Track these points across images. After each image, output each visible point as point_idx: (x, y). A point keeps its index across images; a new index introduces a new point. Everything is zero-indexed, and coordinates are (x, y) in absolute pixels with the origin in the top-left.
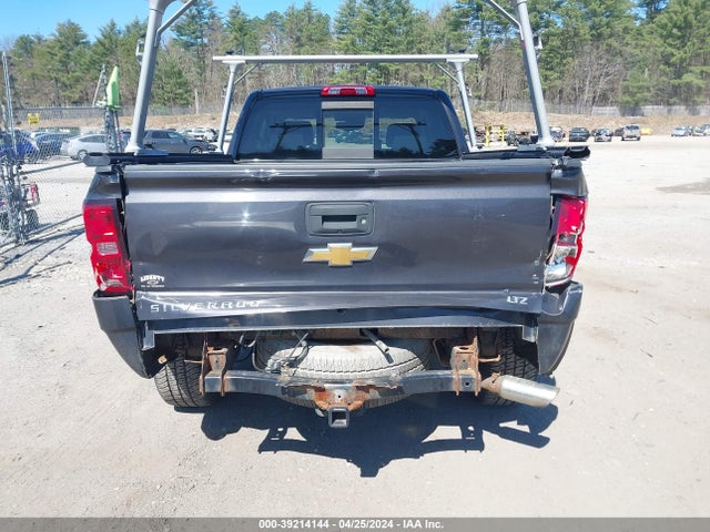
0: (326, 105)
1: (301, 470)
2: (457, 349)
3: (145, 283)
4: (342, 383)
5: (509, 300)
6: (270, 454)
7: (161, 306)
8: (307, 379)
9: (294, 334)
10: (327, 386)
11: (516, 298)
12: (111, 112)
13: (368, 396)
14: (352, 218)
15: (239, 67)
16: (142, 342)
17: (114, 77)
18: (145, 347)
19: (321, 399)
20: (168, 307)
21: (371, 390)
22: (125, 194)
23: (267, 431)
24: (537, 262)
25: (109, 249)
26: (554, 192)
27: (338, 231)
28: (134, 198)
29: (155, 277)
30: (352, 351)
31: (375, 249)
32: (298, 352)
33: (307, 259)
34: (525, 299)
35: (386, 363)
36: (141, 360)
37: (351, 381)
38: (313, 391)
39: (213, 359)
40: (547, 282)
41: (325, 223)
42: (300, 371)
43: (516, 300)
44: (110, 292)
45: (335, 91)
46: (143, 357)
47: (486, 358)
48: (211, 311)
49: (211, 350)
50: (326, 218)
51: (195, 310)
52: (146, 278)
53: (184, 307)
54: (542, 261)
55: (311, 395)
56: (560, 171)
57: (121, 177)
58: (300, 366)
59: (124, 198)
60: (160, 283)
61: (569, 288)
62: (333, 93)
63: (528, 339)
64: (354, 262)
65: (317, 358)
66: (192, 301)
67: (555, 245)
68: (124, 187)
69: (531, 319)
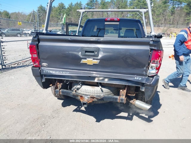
0: (106, 23)
1: (81, 118)
2: (121, 91)
3: (43, 65)
4: (87, 95)
5: (136, 78)
6: (75, 112)
7: (46, 71)
8: (79, 94)
9: (78, 82)
10: (83, 96)
11: (138, 78)
12: (63, 25)
13: (94, 100)
14: (93, 52)
15: (83, 13)
16: (42, 80)
17: (65, 16)
18: (43, 81)
19: (81, 99)
20: (48, 71)
21: (95, 99)
22: (39, 42)
23: (77, 107)
24: (145, 68)
25: (35, 56)
26: (151, 48)
27: (89, 55)
28: (41, 44)
29: (45, 64)
30: (93, 88)
31: (99, 61)
32: (79, 86)
33: (81, 62)
34: (141, 78)
35: (101, 92)
36: (42, 84)
37: (89, 95)
38: (80, 97)
39: (58, 86)
40: (149, 74)
41: (86, 53)
42: (79, 91)
43: (137, 78)
44: (35, 67)
45: (109, 19)
46: (42, 83)
47: (131, 94)
48: (57, 73)
49: (58, 83)
50: (86, 52)
51: (54, 73)
52: (43, 64)
53: (51, 72)
54: (146, 68)
55: (79, 98)
56: (152, 42)
57: (38, 38)
58: (79, 90)
59: (39, 43)
60: (46, 65)
61: (155, 77)
62: (109, 20)
63: (142, 90)
64: (93, 64)
65: (83, 89)
66: (53, 70)
67: (151, 63)
68: (39, 41)
69: (143, 85)
